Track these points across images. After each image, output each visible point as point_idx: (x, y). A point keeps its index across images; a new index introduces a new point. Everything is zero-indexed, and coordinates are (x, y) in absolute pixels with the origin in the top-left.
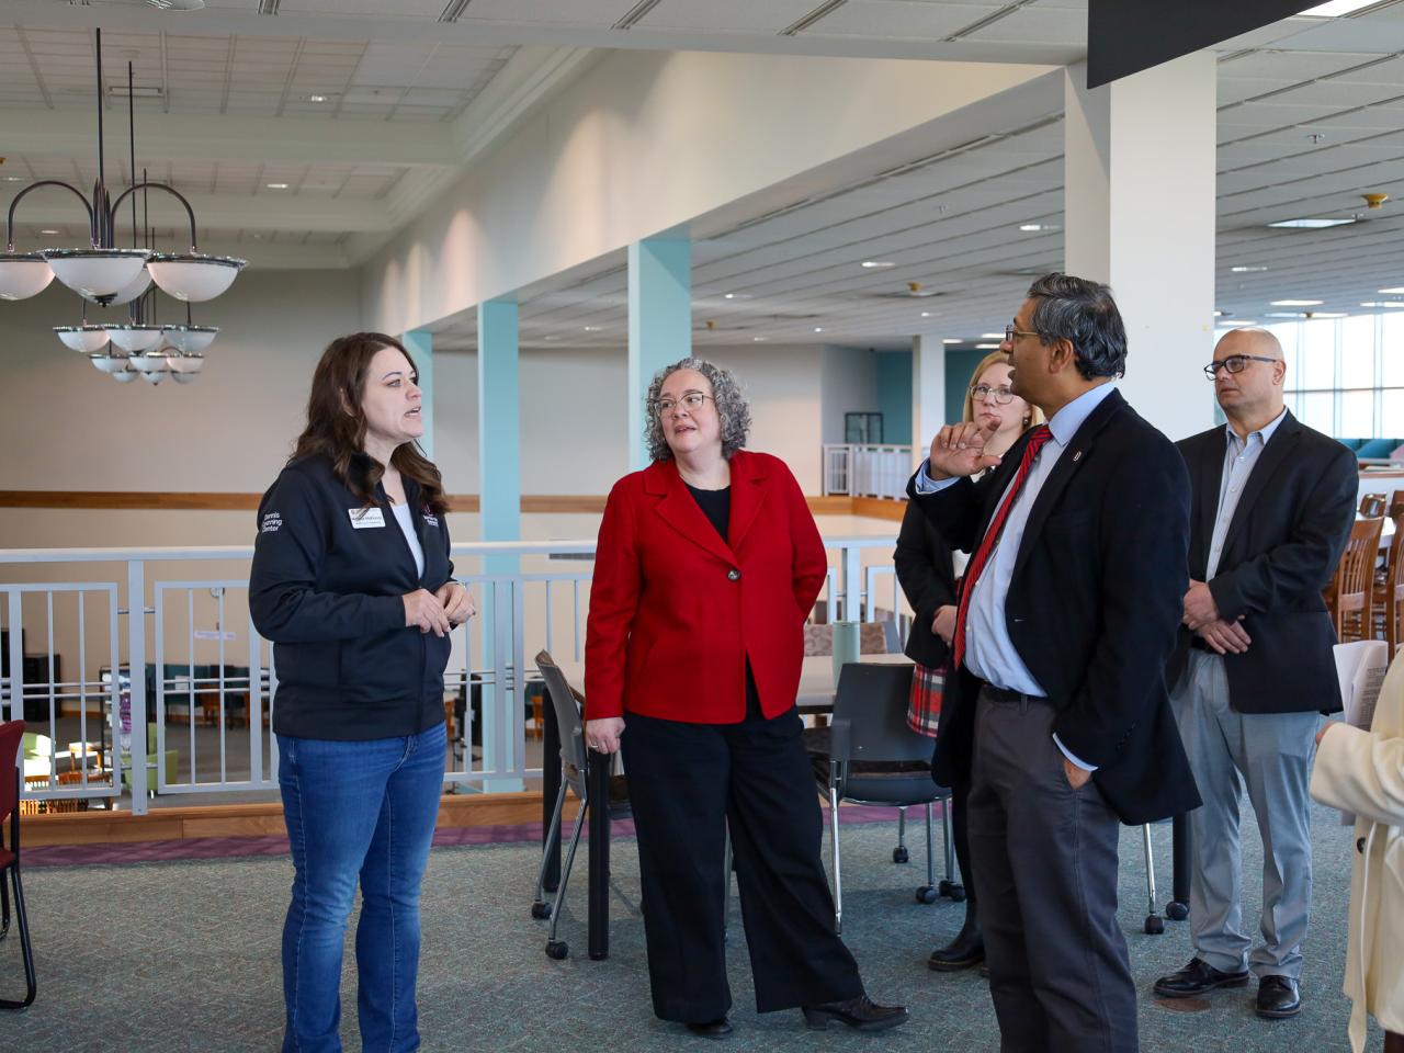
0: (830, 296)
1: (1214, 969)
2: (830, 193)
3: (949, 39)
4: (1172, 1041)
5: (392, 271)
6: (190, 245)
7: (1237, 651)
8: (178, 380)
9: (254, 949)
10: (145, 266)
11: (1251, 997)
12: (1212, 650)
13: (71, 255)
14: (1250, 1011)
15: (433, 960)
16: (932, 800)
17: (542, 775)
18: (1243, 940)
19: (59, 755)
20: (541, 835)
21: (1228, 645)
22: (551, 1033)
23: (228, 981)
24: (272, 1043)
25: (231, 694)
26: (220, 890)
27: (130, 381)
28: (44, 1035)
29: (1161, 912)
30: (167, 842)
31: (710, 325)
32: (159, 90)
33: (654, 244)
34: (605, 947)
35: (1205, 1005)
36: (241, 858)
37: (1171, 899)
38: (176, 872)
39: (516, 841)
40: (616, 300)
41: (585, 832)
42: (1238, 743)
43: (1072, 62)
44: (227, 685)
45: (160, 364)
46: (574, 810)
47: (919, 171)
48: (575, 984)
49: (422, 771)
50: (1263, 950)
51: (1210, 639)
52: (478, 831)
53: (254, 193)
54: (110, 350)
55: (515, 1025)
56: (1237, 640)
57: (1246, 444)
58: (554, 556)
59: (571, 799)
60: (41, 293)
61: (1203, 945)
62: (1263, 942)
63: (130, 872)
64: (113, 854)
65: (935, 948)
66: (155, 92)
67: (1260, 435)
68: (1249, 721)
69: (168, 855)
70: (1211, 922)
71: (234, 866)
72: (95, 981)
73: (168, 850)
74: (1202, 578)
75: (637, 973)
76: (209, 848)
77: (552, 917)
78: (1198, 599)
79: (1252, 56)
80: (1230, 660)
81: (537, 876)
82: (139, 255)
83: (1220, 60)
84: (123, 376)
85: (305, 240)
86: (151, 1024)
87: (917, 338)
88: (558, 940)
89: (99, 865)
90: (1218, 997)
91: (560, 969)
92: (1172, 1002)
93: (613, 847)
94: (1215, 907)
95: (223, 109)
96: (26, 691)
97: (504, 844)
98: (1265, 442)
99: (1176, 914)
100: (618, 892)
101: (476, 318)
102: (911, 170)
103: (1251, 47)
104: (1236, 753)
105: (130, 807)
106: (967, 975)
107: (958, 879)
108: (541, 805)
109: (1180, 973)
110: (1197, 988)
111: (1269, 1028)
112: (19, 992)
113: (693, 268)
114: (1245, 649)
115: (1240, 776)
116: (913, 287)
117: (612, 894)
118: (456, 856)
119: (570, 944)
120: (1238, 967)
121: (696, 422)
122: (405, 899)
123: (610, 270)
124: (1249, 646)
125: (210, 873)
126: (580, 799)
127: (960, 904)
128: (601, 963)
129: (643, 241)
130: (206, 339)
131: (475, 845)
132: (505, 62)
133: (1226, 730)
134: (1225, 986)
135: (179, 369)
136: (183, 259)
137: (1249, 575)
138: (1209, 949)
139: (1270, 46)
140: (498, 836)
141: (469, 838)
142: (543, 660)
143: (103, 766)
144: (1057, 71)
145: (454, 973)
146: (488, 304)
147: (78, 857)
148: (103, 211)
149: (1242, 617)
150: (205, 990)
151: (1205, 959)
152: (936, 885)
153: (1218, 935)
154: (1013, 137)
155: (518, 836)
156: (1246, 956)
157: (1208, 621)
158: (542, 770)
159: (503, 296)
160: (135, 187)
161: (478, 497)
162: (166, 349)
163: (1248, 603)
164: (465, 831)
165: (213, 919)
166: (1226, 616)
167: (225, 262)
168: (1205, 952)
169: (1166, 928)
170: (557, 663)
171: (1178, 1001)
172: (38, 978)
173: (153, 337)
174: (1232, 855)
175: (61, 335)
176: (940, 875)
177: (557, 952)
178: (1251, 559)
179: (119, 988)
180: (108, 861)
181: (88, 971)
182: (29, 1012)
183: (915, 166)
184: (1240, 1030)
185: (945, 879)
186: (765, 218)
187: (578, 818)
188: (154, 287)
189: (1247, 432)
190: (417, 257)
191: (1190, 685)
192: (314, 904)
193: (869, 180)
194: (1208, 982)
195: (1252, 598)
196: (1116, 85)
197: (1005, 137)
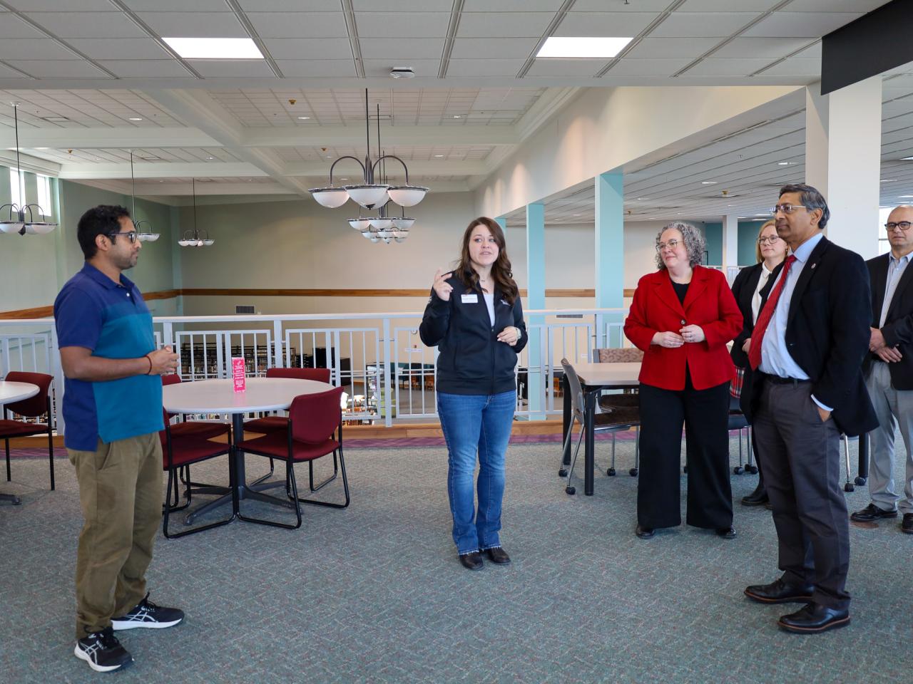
0: (686, 198)
1: (880, 509)
2: (689, 150)
3: (751, 75)
4: (861, 542)
5: (488, 192)
6: (405, 183)
7: (895, 361)
8: (397, 241)
9: (439, 486)
10: (387, 192)
11: (898, 522)
12: (881, 360)
13: (356, 188)
14: (899, 529)
15: (516, 494)
16: (742, 428)
17: (563, 413)
18: (894, 496)
19: (350, 400)
20: (562, 439)
21: (891, 358)
22: (569, 527)
23: (428, 500)
24: (448, 527)
25: (427, 376)
26: (424, 460)
27: (377, 242)
28: (353, 520)
29: (852, 482)
30: (400, 439)
31: (630, 212)
32: (390, 116)
33: (608, 176)
34: (592, 490)
35: (876, 526)
36: (431, 446)
37: (857, 475)
38: (404, 452)
39: (550, 441)
40: (589, 202)
41: (584, 438)
42: (894, 404)
43: (811, 83)
44: (425, 372)
45: (390, 234)
46: (578, 429)
47: (731, 139)
48: (579, 506)
49: (497, 411)
50: (905, 501)
51: (882, 356)
52: (534, 437)
53: (429, 160)
54: (370, 229)
55: (553, 524)
56: (895, 356)
57: (899, 262)
58: (559, 316)
59: (576, 424)
60: (344, 205)
61: (875, 497)
62: (904, 498)
63: (385, 451)
64: (377, 444)
65: (744, 495)
66: (388, 117)
67: (906, 258)
68: (900, 394)
69: (401, 444)
70: (880, 487)
71: (428, 450)
72: (373, 497)
73: (400, 442)
74: (877, 326)
75: (607, 502)
76: (417, 442)
77: (569, 476)
78: (876, 336)
79: (900, 77)
80: (892, 366)
81: (561, 457)
82: (384, 187)
83: (884, 80)
84: (375, 240)
85: (451, 179)
86: (397, 516)
87: (725, 216)
88: (571, 486)
89: (372, 448)
90: (883, 522)
91: (572, 499)
92: (859, 524)
93: (596, 446)
94: (881, 480)
95: (416, 123)
96: (342, 374)
97: (544, 443)
98: (909, 260)
99: (859, 482)
100: (597, 466)
101: (525, 211)
102: (728, 138)
103: (899, 73)
104: (893, 409)
105: (385, 423)
106: (759, 508)
107: (754, 463)
108: (562, 426)
109: (864, 510)
110: (872, 517)
111: (909, 538)
112: (343, 502)
113: (624, 187)
114: (899, 360)
115: (895, 419)
116: (725, 193)
117: (595, 467)
118: (524, 448)
119: (576, 488)
120: (892, 509)
121: (675, 254)
122: (495, 466)
123: (586, 189)
124: (901, 359)
125: (418, 452)
126: (581, 424)
127: (754, 475)
128: (591, 497)
129: (601, 175)
130: (410, 223)
131: (533, 443)
132: (539, 97)
133: (888, 398)
134: (885, 517)
135: (399, 237)
136: (402, 188)
137: (901, 325)
138: (878, 499)
139: (909, 72)
140: (542, 439)
141: (529, 440)
142: (564, 362)
143: (368, 405)
144: (802, 89)
145: (525, 499)
146: (530, 205)
147: (364, 444)
148: (369, 170)
149: (898, 345)
150: (419, 503)
151: (877, 504)
152: (743, 466)
153: (882, 494)
154: (779, 121)
155: (551, 439)
156: (896, 503)
157: (881, 347)
158: (562, 411)
159: (537, 202)
160: (381, 159)
161: (526, 290)
162: (394, 228)
163: (901, 338)
164: (527, 437)
165: (421, 473)
166: (889, 344)
167: (420, 189)
168: (876, 501)
169: (855, 489)
170: (570, 363)
171: (863, 524)
172: (350, 495)
173: (388, 223)
174: (890, 456)
175: (351, 223)
176: (745, 462)
177: (571, 491)
178: (902, 317)
179: (383, 501)
180: (376, 446)
181: (370, 493)
182: (347, 510)
183: (730, 136)
184: (895, 538)
185: (747, 463)
186: (659, 162)
187: (580, 433)
188: (390, 200)
189: (901, 256)
190: (499, 186)
191: (871, 376)
192: (456, 465)
193: (707, 144)
194: (877, 515)
195: (903, 336)
196: (831, 94)
197: (775, 121)
